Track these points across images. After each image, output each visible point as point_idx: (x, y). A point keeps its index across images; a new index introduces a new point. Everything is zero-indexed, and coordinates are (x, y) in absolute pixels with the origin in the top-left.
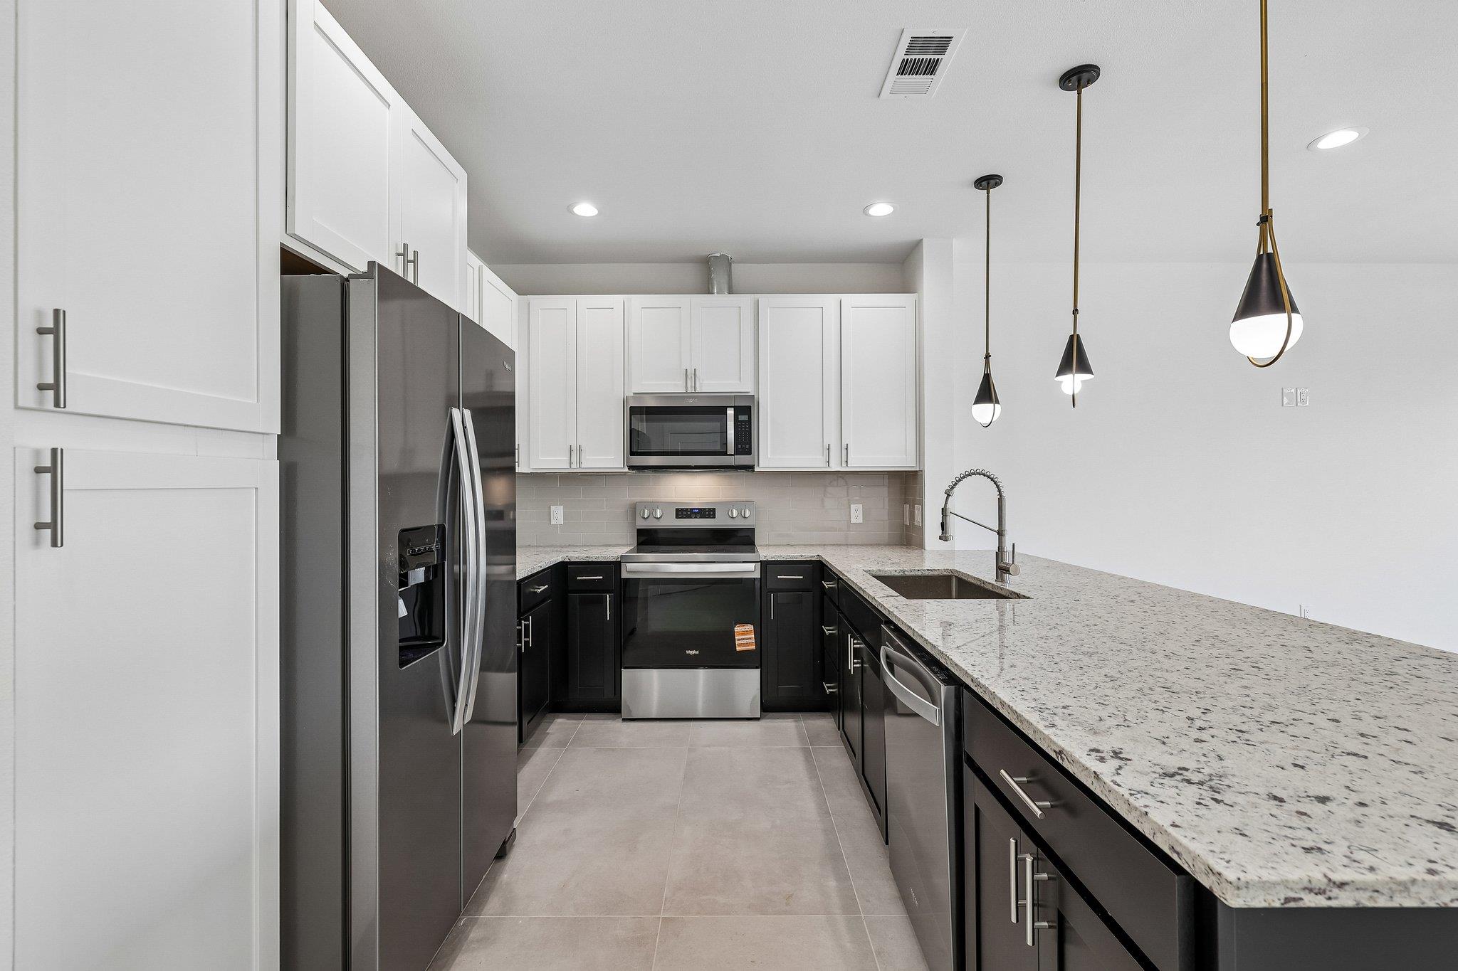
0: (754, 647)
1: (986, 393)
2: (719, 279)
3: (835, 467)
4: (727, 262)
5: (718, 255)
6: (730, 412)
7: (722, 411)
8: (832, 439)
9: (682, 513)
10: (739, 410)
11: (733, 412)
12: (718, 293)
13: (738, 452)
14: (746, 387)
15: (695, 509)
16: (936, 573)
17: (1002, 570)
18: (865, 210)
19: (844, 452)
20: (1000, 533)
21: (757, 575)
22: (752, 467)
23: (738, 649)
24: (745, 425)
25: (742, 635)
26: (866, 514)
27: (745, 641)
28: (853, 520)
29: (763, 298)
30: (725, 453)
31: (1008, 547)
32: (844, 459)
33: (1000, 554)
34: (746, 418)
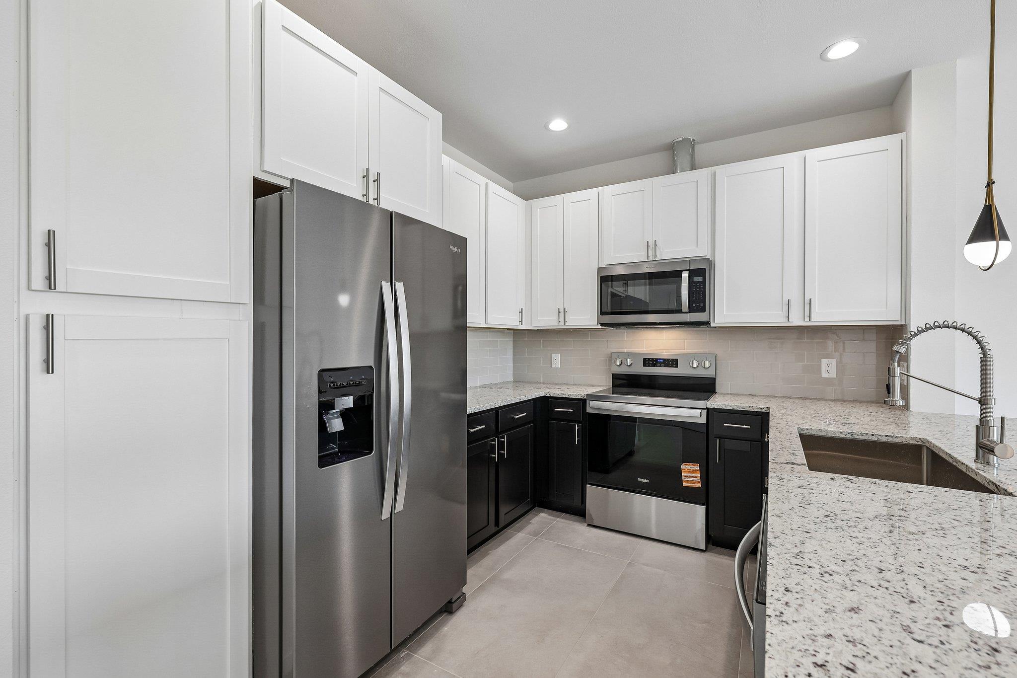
0: (699, 485)
2: (683, 159)
3: (797, 320)
4: (690, 144)
5: (681, 139)
6: (685, 275)
7: (678, 274)
8: (793, 294)
9: (650, 362)
10: (693, 273)
11: (688, 275)
12: (680, 172)
13: (692, 310)
14: (701, 251)
15: (660, 359)
16: (897, 440)
17: (984, 449)
18: (822, 56)
19: (807, 307)
20: (984, 402)
21: (703, 420)
22: (707, 323)
23: (684, 484)
24: (700, 286)
25: (689, 473)
26: (841, 369)
27: (692, 479)
28: (825, 375)
29: (719, 169)
30: (680, 311)
31: (995, 423)
32: (807, 314)
33: (982, 427)
34: (700, 279)
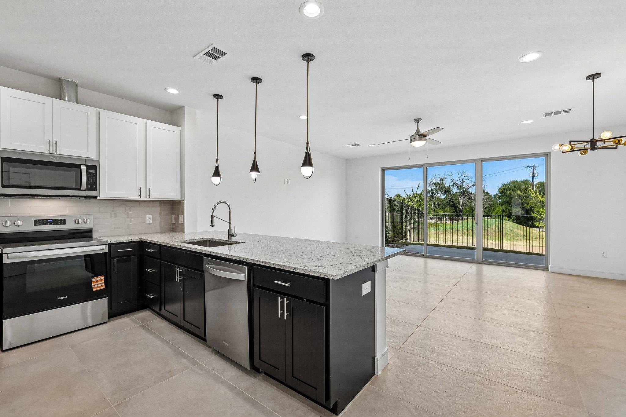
0: (104, 287)
1: (217, 173)
2: (68, 92)
3: (143, 198)
4: (74, 85)
5: (70, 80)
6: (83, 168)
7: (78, 167)
8: (142, 185)
10: (88, 167)
11: (85, 168)
12: (68, 101)
13: (88, 189)
14: (92, 155)
15: (50, 220)
16: (201, 240)
17: (231, 235)
18: (166, 89)
19: (148, 192)
20: (230, 223)
21: (106, 251)
22: (96, 197)
23: (94, 290)
24: (93, 175)
25: (97, 282)
26: (154, 219)
27: (99, 285)
28: (148, 222)
29: (103, 112)
30: (80, 189)
31: (233, 228)
32: (148, 194)
33: (230, 230)
34: (93, 171)
